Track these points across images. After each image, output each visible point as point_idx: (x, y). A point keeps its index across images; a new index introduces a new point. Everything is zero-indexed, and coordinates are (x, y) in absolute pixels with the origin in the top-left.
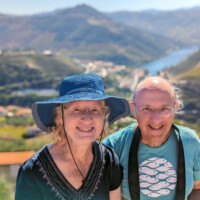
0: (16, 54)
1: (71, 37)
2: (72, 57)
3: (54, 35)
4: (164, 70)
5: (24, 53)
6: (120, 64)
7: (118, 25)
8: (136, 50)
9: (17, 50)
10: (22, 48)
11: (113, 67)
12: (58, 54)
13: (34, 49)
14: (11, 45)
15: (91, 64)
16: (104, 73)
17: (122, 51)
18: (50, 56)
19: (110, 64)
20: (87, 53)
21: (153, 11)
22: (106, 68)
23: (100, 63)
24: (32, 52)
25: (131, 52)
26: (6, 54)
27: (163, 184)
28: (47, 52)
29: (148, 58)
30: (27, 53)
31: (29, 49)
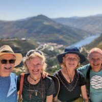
0: (7, 40)
1: (35, 31)
2: (36, 41)
3: (27, 30)
4: (82, 47)
5: (12, 40)
6: (60, 44)
7: (59, 25)
8: (68, 37)
9: (8, 38)
10: (11, 37)
11: (57, 46)
12: (29, 39)
13: (17, 38)
14: (5, 36)
15: (45, 45)
16: (52, 49)
17: (61, 37)
18: (25, 40)
19: (55, 44)
20: (43, 39)
21: (76, 17)
22: (53, 46)
23: (50, 44)
24: (16, 39)
25: (65, 38)
26: (3, 40)
27: (100, 85)
28: (24, 39)
29: (75, 41)
30: (13, 39)
31: (14, 38)
